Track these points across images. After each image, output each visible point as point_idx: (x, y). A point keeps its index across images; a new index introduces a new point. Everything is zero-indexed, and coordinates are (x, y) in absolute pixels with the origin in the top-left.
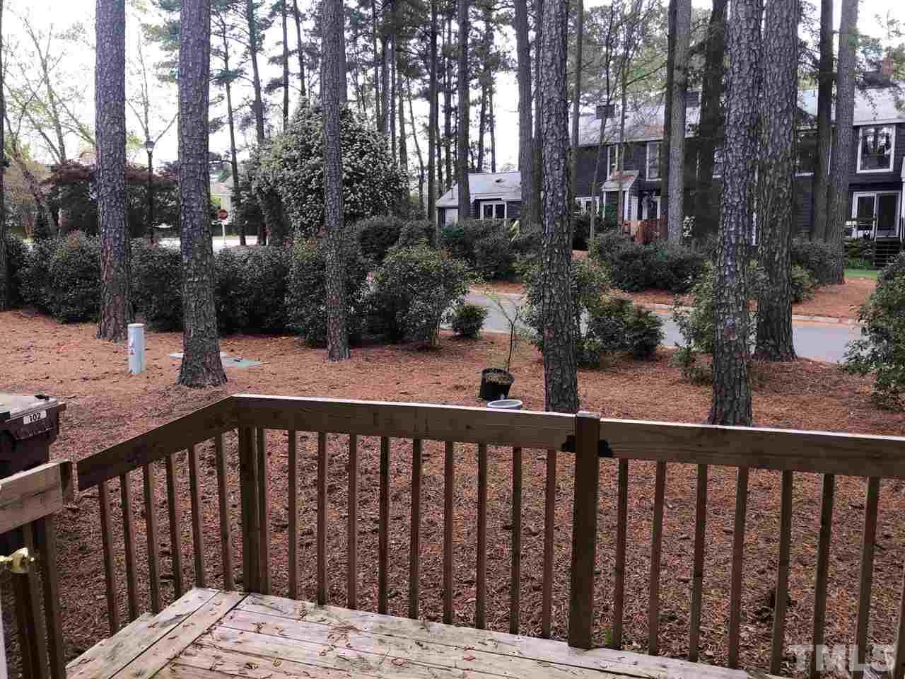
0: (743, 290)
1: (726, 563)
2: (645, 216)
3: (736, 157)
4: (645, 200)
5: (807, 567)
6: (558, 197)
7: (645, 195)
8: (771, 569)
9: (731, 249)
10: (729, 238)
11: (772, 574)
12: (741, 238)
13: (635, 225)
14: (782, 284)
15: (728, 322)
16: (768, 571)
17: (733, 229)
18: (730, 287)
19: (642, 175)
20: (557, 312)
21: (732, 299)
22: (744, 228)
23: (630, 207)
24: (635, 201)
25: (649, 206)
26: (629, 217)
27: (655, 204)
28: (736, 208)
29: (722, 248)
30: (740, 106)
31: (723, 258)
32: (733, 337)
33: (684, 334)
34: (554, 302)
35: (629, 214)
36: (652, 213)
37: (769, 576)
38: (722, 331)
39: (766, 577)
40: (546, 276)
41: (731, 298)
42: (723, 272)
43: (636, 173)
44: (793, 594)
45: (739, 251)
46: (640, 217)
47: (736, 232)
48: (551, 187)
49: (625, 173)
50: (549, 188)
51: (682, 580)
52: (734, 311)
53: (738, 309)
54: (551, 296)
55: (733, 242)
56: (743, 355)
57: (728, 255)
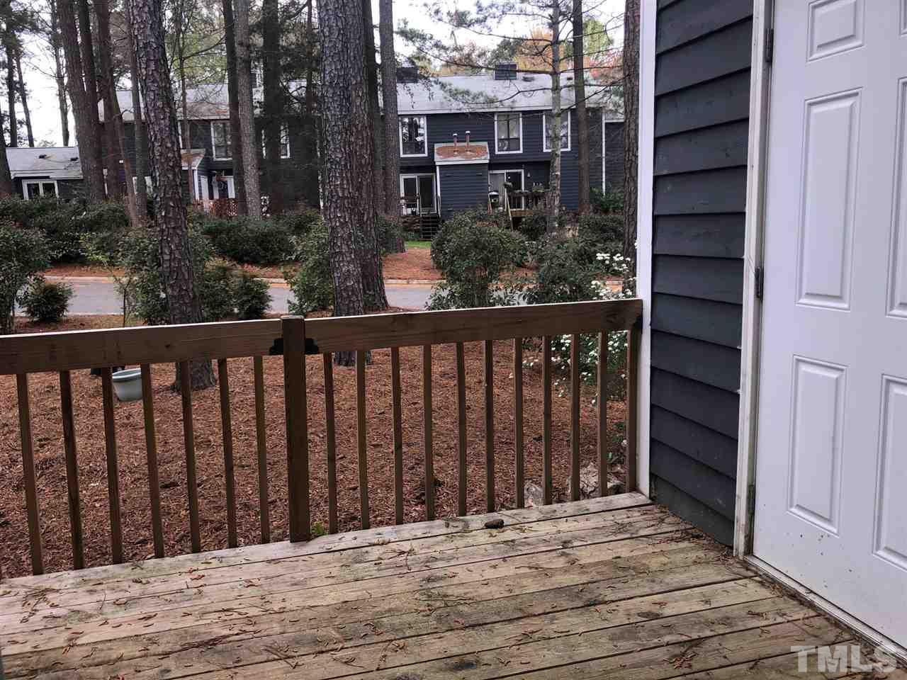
0: (353, 240)
1: (382, 468)
2: (216, 196)
3: (335, 115)
4: (214, 179)
5: (444, 457)
6: (167, 147)
7: (214, 174)
8: (418, 464)
9: (338, 201)
10: (337, 192)
11: (420, 468)
12: (346, 192)
13: (208, 204)
14: (372, 242)
15: (344, 269)
16: (416, 466)
17: (339, 183)
18: (341, 237)
19: (209, 153)
20: (179, 268)
21: (345, 248)
22: (348, 180)
23: (200, 187)
24: (204, 181)
25: (219, 186)
26: (201, 197)
27: (225, 183)
28: (339, 163)
29: (331, 200)
30: (333, 68)
31: (332, 210)
32: (350, 282)
33: (295, 292)
34: (175, 258)
35: (200, 193)
36: (224, 192)
37: (418, 470)
38: (339, 278)
39: (416, 470)
40: (162, 231)
41: (343, 247)
42: (334, 224)
43: (202, 151)
44: (440, 477)
45: (346, 203)
46: (211, 197)
47: (342, 184)
48: (159, 137)
49: (193, 151)
50: (155, 138)
51: (351, 489)
52: (348, 259)
53: (351, 256)
54: (171, 252)
55: (340, 195)
56: (360, 299)
57: (337, 207)
